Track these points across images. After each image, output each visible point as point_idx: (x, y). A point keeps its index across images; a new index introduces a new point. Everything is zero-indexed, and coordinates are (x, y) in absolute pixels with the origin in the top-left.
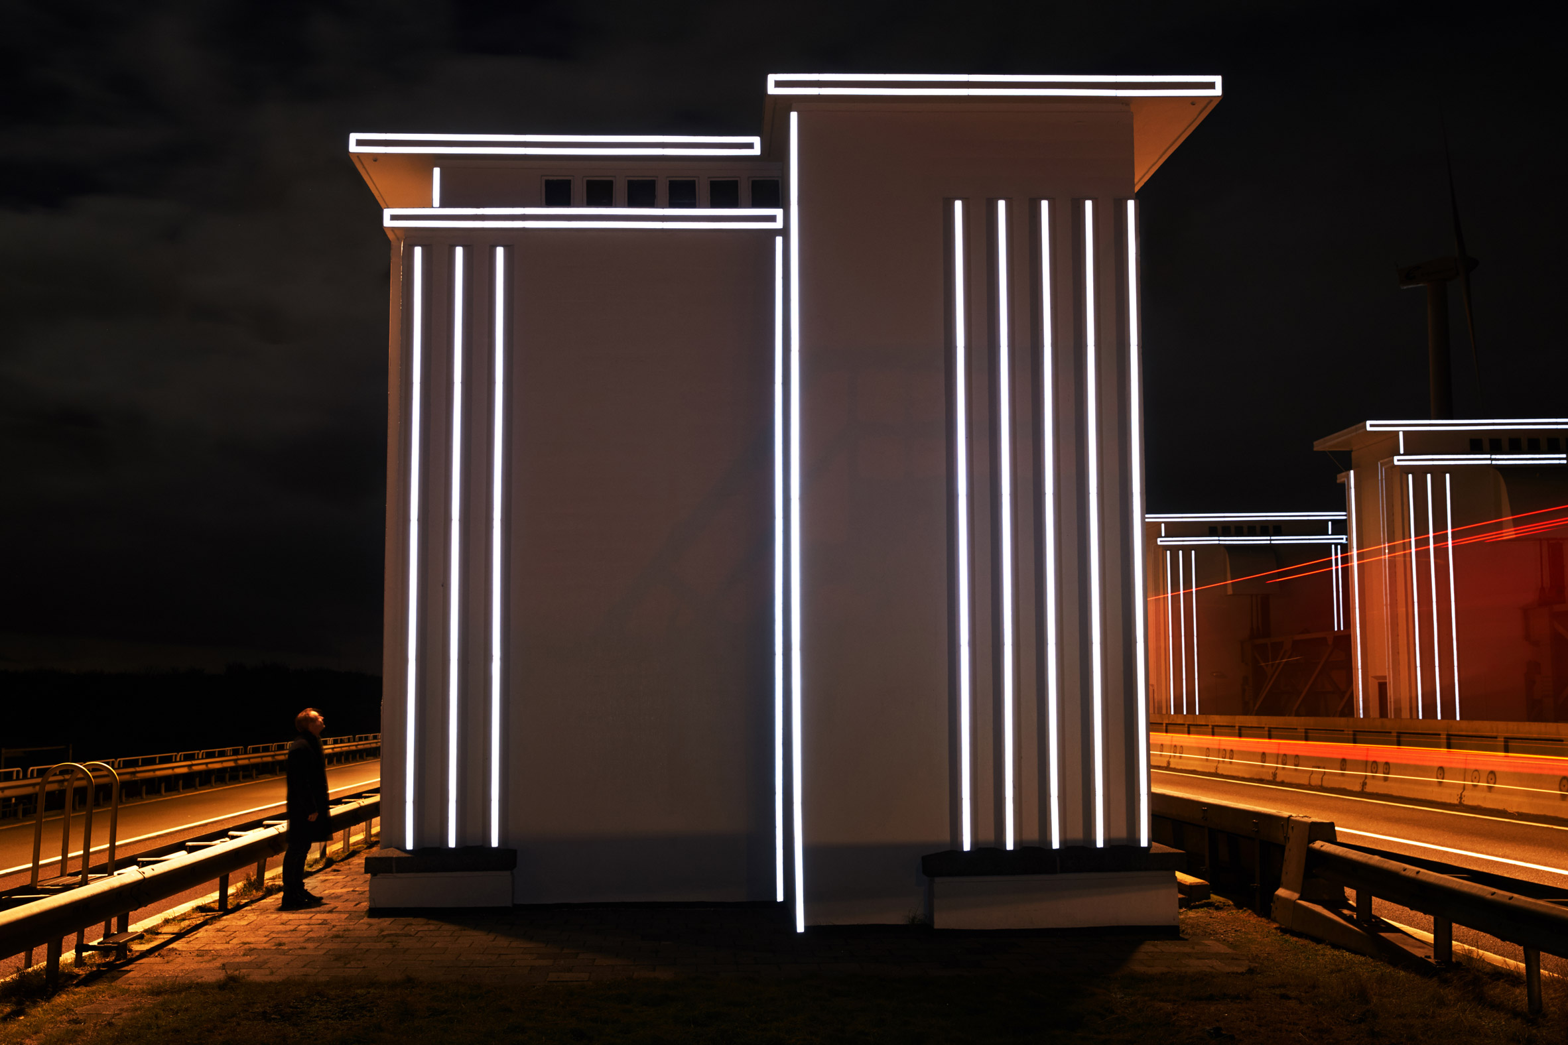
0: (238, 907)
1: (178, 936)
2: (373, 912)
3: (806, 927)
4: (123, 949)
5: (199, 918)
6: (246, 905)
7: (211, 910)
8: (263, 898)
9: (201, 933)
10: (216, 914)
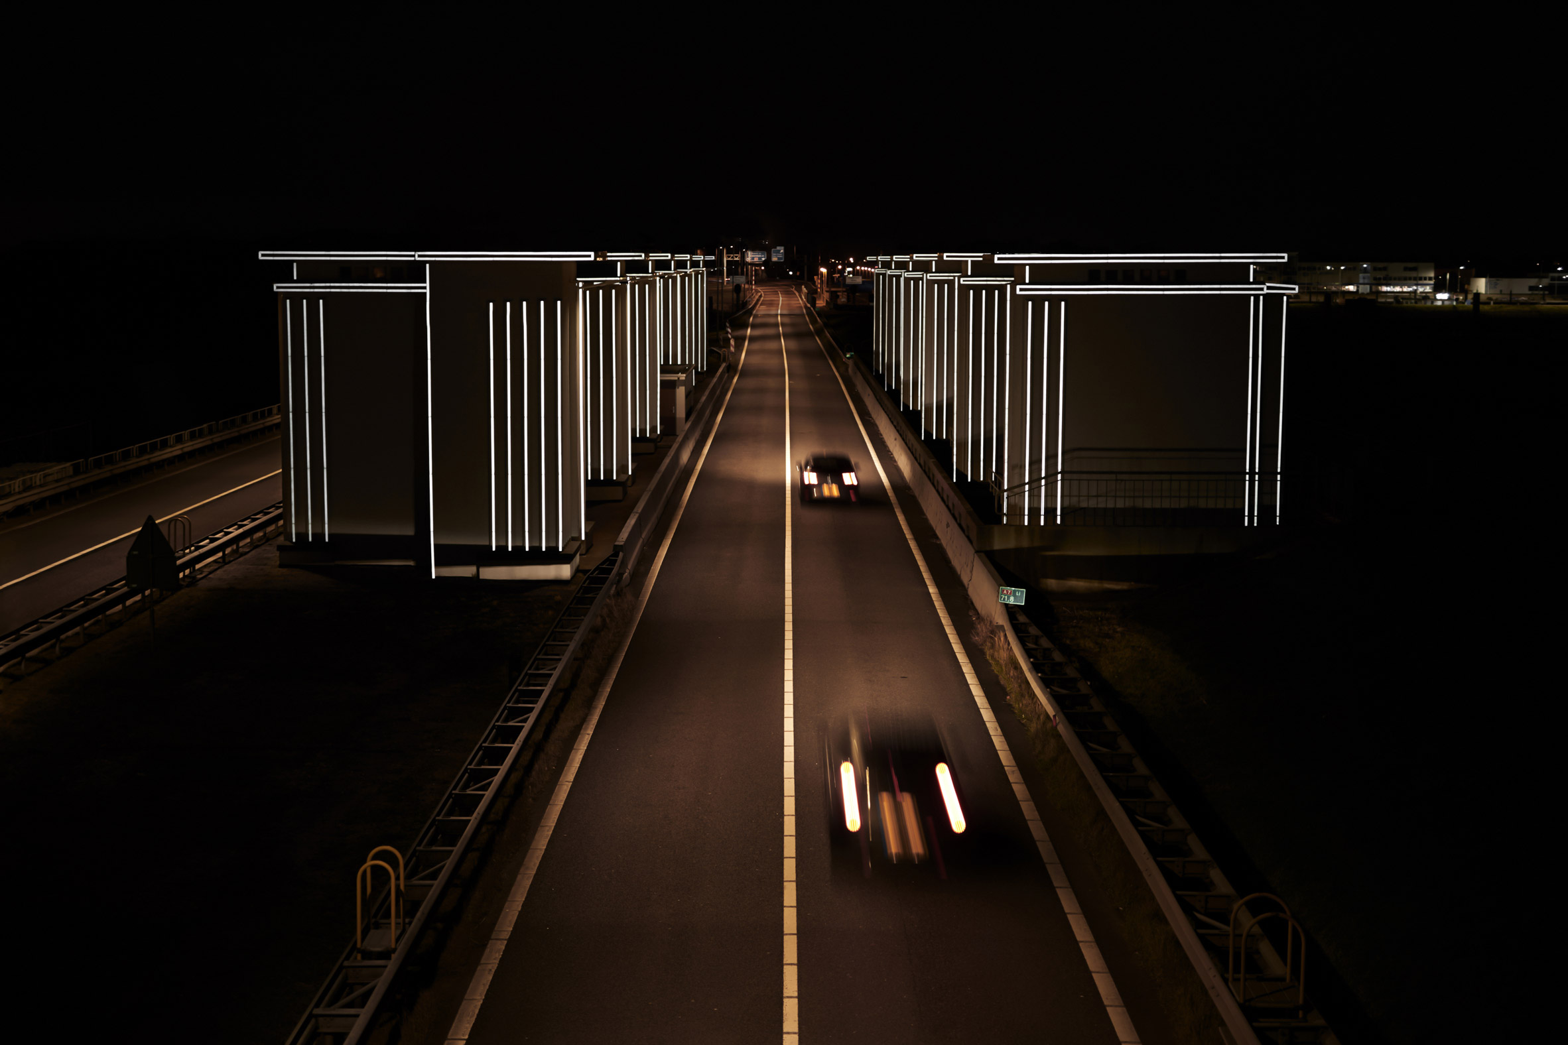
0: (230, 562)
1: (210, 573)
2: (281, 566)
3: (436, 577)
4: (194, 578)
5: (216, 566)
6: (233, 561)
7: (220, 562)
8: (239, 557)
9: (218, 572)
10: (220, 565)
